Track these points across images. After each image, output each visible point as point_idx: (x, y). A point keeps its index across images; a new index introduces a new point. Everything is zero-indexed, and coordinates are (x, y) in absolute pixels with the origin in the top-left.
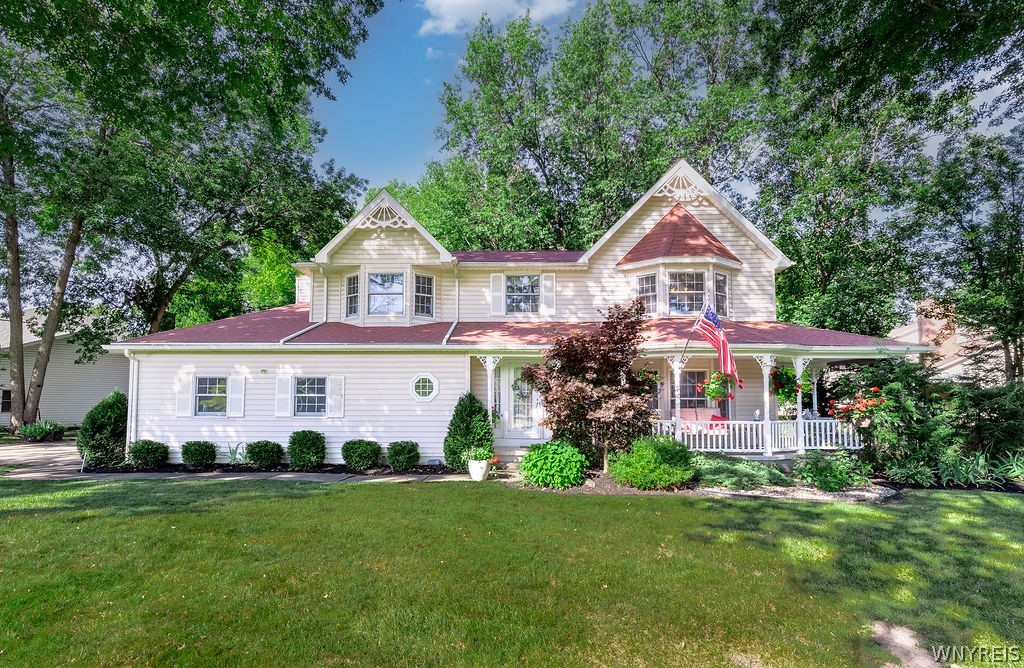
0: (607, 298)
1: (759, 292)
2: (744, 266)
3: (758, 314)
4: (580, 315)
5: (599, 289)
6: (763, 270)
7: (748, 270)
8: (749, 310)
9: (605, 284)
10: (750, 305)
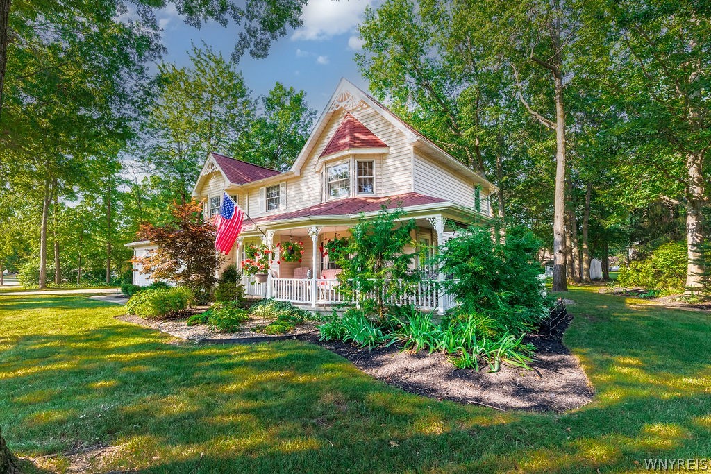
0: (310, 192)
1: (402, 169)
2: (391, 149)
3: (401, 188)
4: (297, 207)
5: (306, 187)
6: (405, 149)
7: (394, 152)
8: (394, 186)
9: (309, 183)
10: (395, 182)
